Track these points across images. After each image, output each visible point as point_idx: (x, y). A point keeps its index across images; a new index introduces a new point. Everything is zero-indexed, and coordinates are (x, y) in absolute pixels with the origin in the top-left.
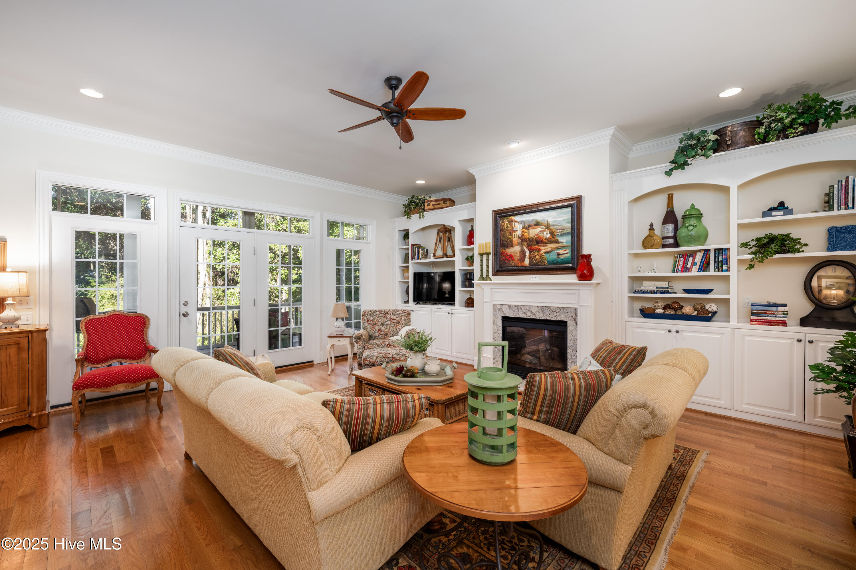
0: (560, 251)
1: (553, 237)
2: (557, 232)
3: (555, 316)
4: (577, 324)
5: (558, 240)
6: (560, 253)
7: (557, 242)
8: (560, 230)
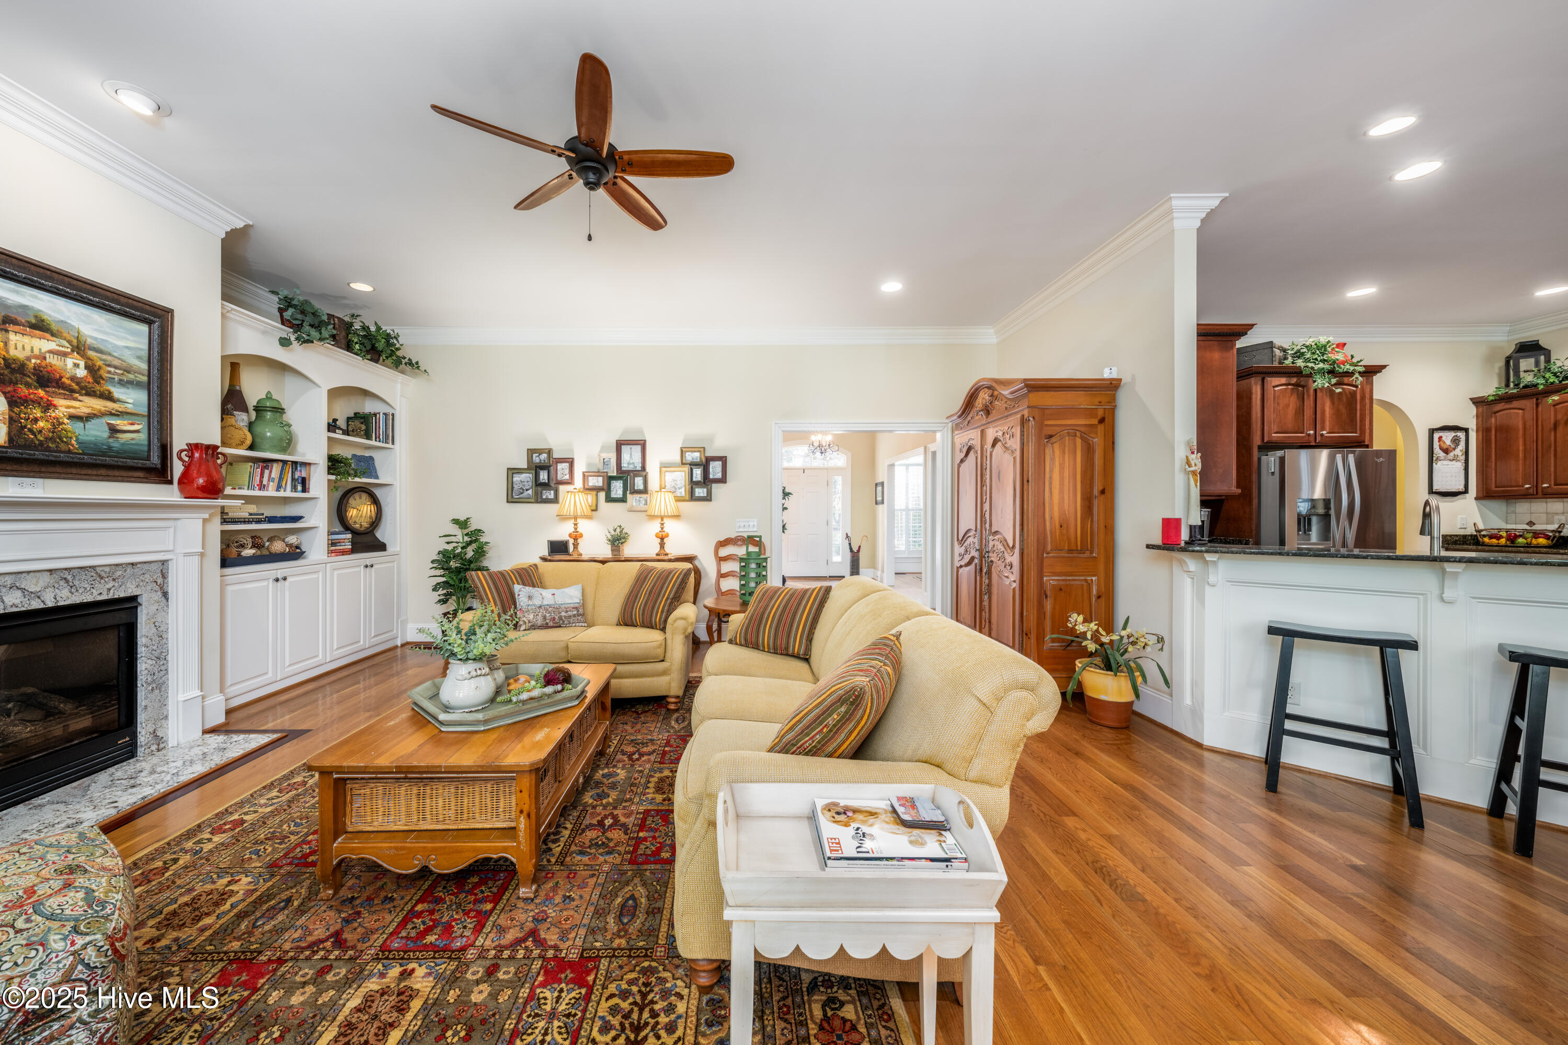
0: (118, 422)
1: (98, 383)
2: (109, 372)
3: (109, 590)
4: (167, 600)
5: (110, 392)
6: (119, 428)
7: (109, 397)
8: (116, 367)
